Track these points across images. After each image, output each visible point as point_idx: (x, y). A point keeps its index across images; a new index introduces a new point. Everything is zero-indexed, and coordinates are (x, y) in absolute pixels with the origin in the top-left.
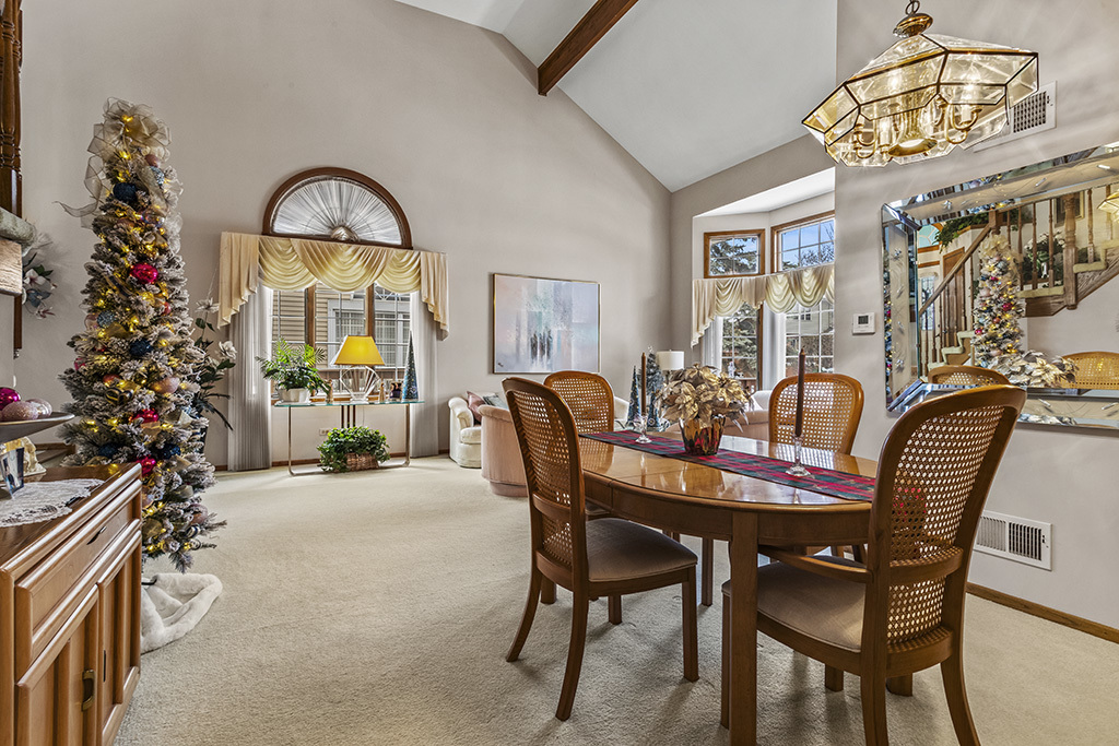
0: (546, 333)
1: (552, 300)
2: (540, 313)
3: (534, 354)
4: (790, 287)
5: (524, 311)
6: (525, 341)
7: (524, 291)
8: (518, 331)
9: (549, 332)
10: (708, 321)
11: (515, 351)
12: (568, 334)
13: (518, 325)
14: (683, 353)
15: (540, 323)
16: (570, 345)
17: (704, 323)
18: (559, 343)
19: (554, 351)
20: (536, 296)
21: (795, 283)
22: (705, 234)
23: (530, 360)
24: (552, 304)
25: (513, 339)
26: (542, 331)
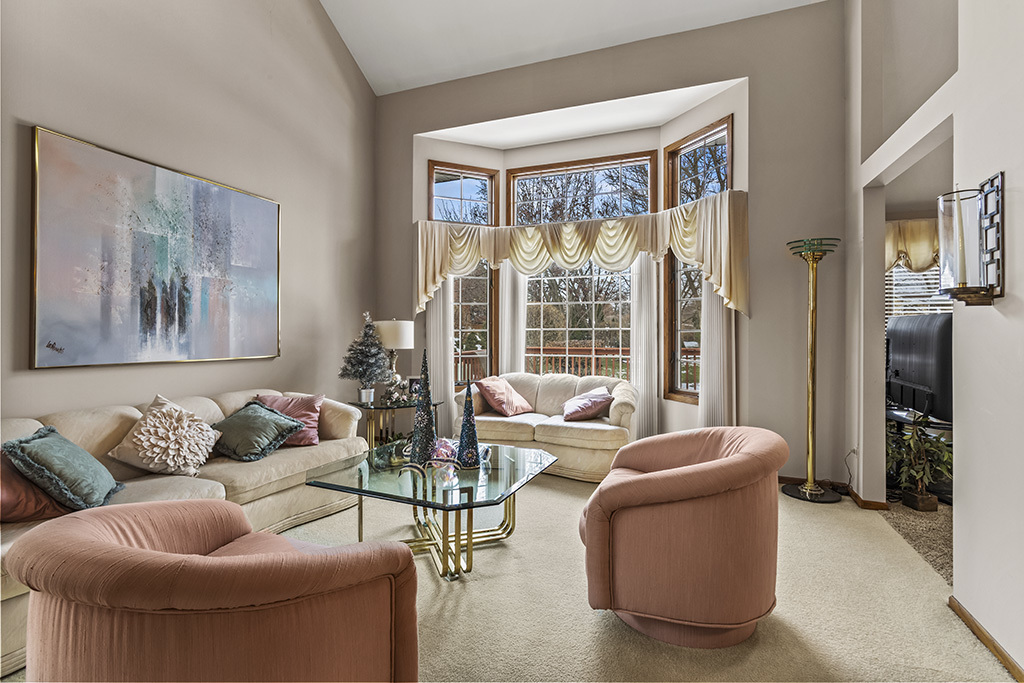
0: (177, 280)
1: (190, 216)
2: (163, 239)
3: (148, 323)
4: (545, 243)
5: (123, 231)
6: (124, 292)
7: (124, 185)
8: (108, 270)
9: (184, 279)
10: (439, 279)
11: (97, 314)
12: (224, 285)
13: (108, 259)
14: (413, 323)
15: (163, 260)
16: (226, 306)
17: (434, 281)
18: (204, 303)
19: (195, 316)
20: (152, 202)
21: (552, 238)
22: (429, 161)
23: (137, 336)
24: (191, 225)
25: (92, 290)
26: (168, 275)
